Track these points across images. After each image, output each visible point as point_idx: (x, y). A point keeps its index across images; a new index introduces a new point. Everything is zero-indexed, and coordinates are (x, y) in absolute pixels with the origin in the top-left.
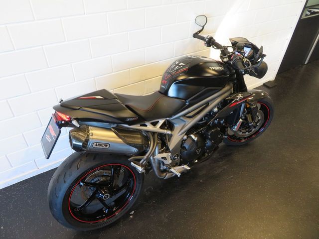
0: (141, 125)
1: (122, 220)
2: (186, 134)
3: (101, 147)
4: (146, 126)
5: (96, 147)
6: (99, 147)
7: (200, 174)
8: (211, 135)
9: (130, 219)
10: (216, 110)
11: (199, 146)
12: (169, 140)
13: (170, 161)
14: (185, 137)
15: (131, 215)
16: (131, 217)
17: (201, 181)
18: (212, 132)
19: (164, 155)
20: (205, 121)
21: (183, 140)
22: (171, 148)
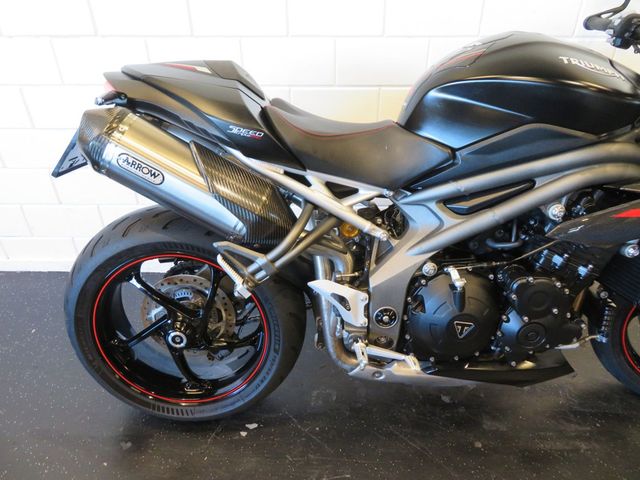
0: (286, 173)
1: (219, 429)
2: (432, 259)
3: (140, 174)
4: (307, 184)
5: (125, 165)
6: (132, 169)
7: (488, 424)
8: (518, 292)
9: (237, 437)
10: (556, 211)
11: (465, 311)
12: (379, 260)
13: (362, 321)
14: (430, 268)
15: (247, 429)
16: (244, 434)
17: (479, 445)
18: (527, 285)
19: (346, 291)
20: (516, 244)
21: (423, 277)
22: (375, 281)
